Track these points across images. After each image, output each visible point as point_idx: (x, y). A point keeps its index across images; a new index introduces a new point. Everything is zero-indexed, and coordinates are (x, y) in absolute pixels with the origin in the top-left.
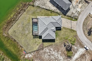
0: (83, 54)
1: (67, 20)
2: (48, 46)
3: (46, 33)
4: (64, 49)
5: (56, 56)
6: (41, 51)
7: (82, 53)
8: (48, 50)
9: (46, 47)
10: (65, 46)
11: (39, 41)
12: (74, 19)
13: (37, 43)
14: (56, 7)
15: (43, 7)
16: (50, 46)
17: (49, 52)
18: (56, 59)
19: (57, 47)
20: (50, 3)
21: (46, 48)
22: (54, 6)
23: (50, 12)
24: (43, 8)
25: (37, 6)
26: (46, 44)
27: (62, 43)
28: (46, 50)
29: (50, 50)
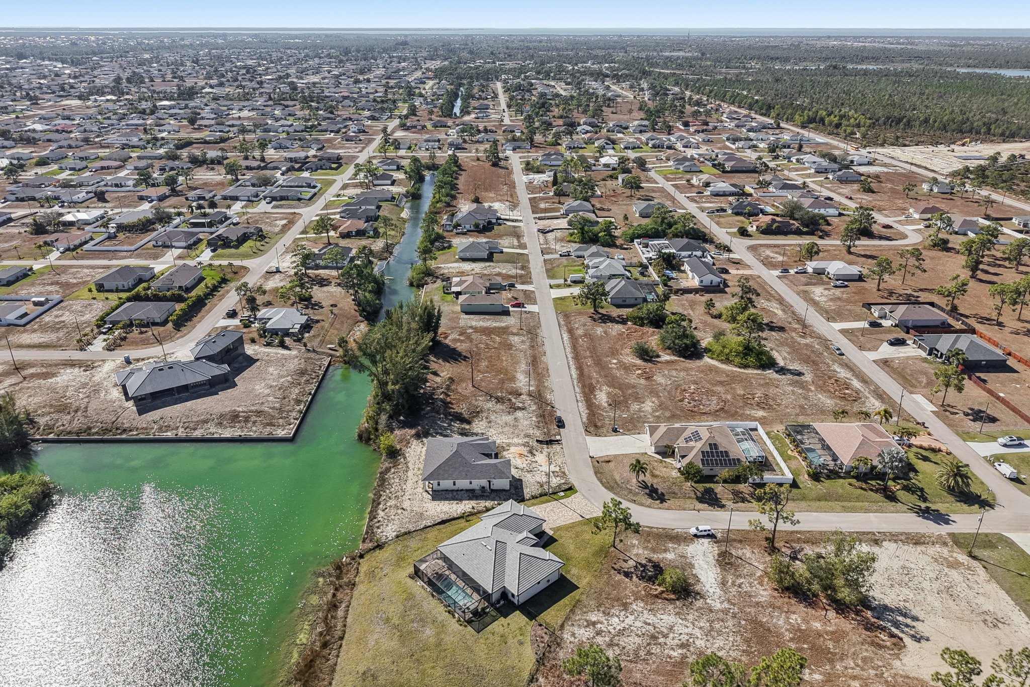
0: (719, 555)
1: (544, 505)
2: (568, 618)
3: (508, 563)
4: (634, 585)
5: (638, 624)
6: (561, 655)
7: (710, 556)
8: (582, 631)
9: (562, 626)
10: (627, 575)
11: (514, 626)
12: (562, 494)
13: (510, 641)
14: (470, 499)
15: (422, 526)
16: (572, 611)
17: (599, 633)
18: (654, 637)
19: (604, 596)
20: (436, 503)
21: (567, 628)
22: (461, 500)
23: (463, 521)
24: (426, 527)
25: (397, 537)
26: (552, 615)
27: (608, 573)
28: (573, 635)
29: (594, 624)
